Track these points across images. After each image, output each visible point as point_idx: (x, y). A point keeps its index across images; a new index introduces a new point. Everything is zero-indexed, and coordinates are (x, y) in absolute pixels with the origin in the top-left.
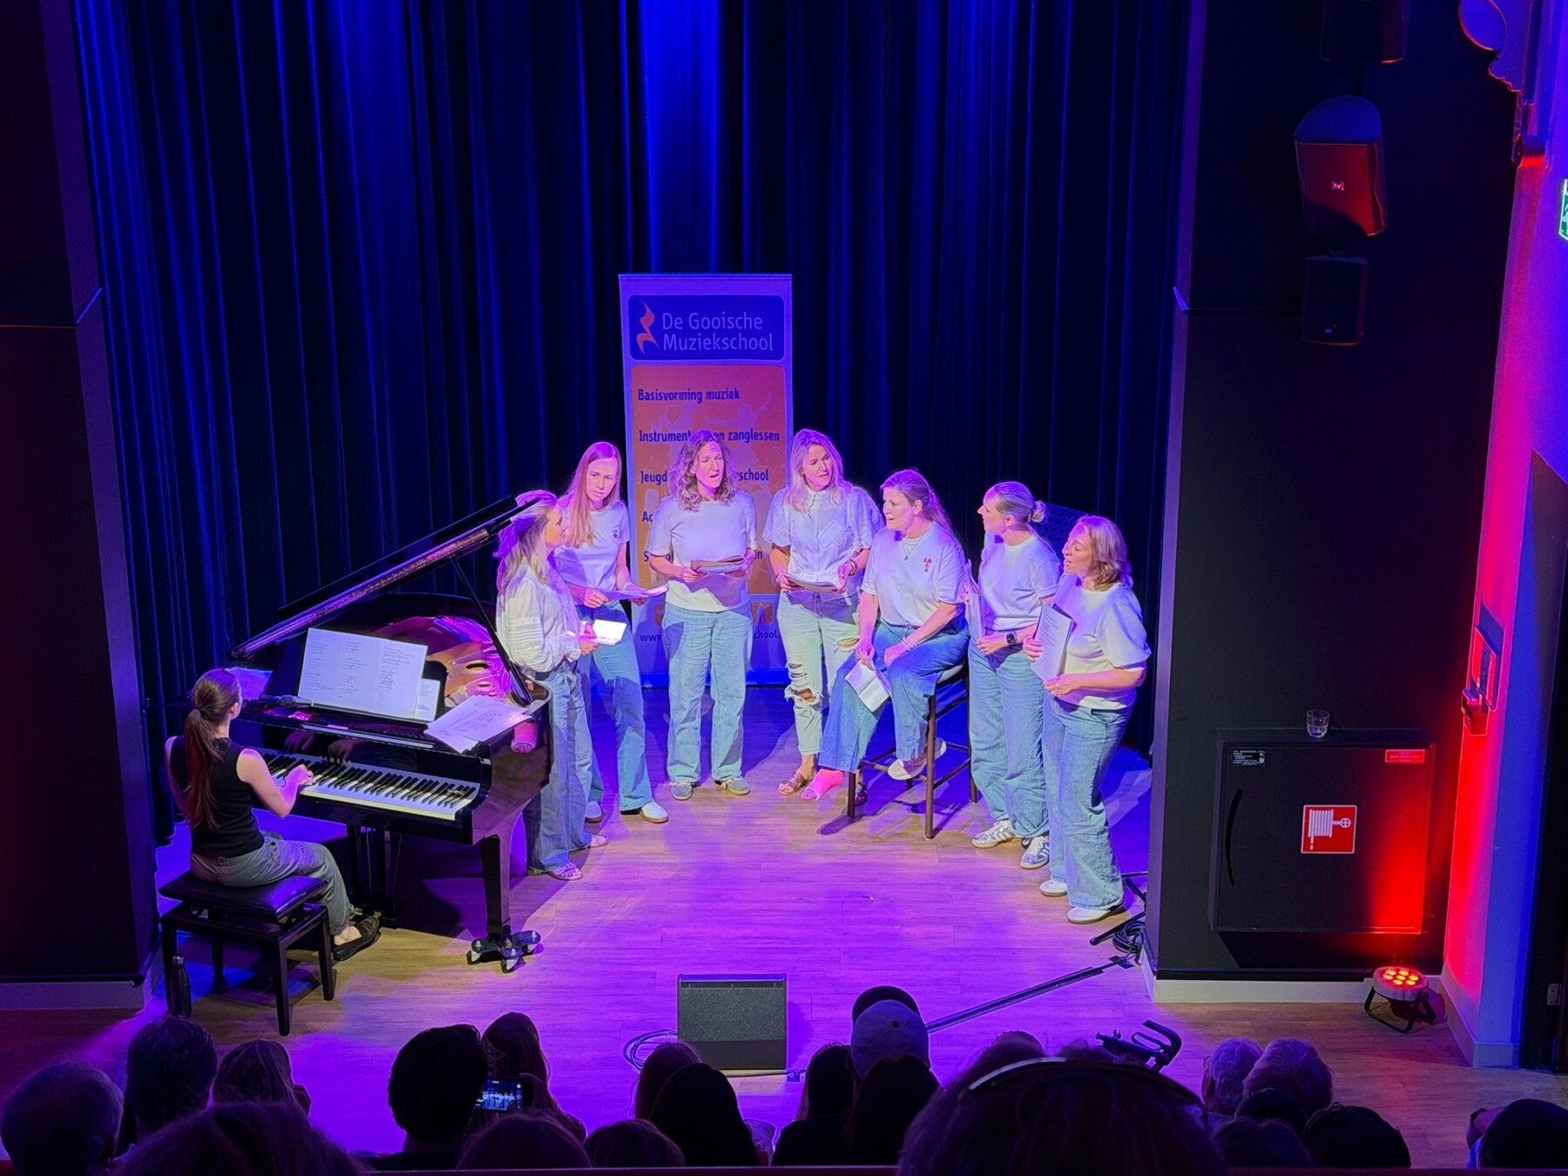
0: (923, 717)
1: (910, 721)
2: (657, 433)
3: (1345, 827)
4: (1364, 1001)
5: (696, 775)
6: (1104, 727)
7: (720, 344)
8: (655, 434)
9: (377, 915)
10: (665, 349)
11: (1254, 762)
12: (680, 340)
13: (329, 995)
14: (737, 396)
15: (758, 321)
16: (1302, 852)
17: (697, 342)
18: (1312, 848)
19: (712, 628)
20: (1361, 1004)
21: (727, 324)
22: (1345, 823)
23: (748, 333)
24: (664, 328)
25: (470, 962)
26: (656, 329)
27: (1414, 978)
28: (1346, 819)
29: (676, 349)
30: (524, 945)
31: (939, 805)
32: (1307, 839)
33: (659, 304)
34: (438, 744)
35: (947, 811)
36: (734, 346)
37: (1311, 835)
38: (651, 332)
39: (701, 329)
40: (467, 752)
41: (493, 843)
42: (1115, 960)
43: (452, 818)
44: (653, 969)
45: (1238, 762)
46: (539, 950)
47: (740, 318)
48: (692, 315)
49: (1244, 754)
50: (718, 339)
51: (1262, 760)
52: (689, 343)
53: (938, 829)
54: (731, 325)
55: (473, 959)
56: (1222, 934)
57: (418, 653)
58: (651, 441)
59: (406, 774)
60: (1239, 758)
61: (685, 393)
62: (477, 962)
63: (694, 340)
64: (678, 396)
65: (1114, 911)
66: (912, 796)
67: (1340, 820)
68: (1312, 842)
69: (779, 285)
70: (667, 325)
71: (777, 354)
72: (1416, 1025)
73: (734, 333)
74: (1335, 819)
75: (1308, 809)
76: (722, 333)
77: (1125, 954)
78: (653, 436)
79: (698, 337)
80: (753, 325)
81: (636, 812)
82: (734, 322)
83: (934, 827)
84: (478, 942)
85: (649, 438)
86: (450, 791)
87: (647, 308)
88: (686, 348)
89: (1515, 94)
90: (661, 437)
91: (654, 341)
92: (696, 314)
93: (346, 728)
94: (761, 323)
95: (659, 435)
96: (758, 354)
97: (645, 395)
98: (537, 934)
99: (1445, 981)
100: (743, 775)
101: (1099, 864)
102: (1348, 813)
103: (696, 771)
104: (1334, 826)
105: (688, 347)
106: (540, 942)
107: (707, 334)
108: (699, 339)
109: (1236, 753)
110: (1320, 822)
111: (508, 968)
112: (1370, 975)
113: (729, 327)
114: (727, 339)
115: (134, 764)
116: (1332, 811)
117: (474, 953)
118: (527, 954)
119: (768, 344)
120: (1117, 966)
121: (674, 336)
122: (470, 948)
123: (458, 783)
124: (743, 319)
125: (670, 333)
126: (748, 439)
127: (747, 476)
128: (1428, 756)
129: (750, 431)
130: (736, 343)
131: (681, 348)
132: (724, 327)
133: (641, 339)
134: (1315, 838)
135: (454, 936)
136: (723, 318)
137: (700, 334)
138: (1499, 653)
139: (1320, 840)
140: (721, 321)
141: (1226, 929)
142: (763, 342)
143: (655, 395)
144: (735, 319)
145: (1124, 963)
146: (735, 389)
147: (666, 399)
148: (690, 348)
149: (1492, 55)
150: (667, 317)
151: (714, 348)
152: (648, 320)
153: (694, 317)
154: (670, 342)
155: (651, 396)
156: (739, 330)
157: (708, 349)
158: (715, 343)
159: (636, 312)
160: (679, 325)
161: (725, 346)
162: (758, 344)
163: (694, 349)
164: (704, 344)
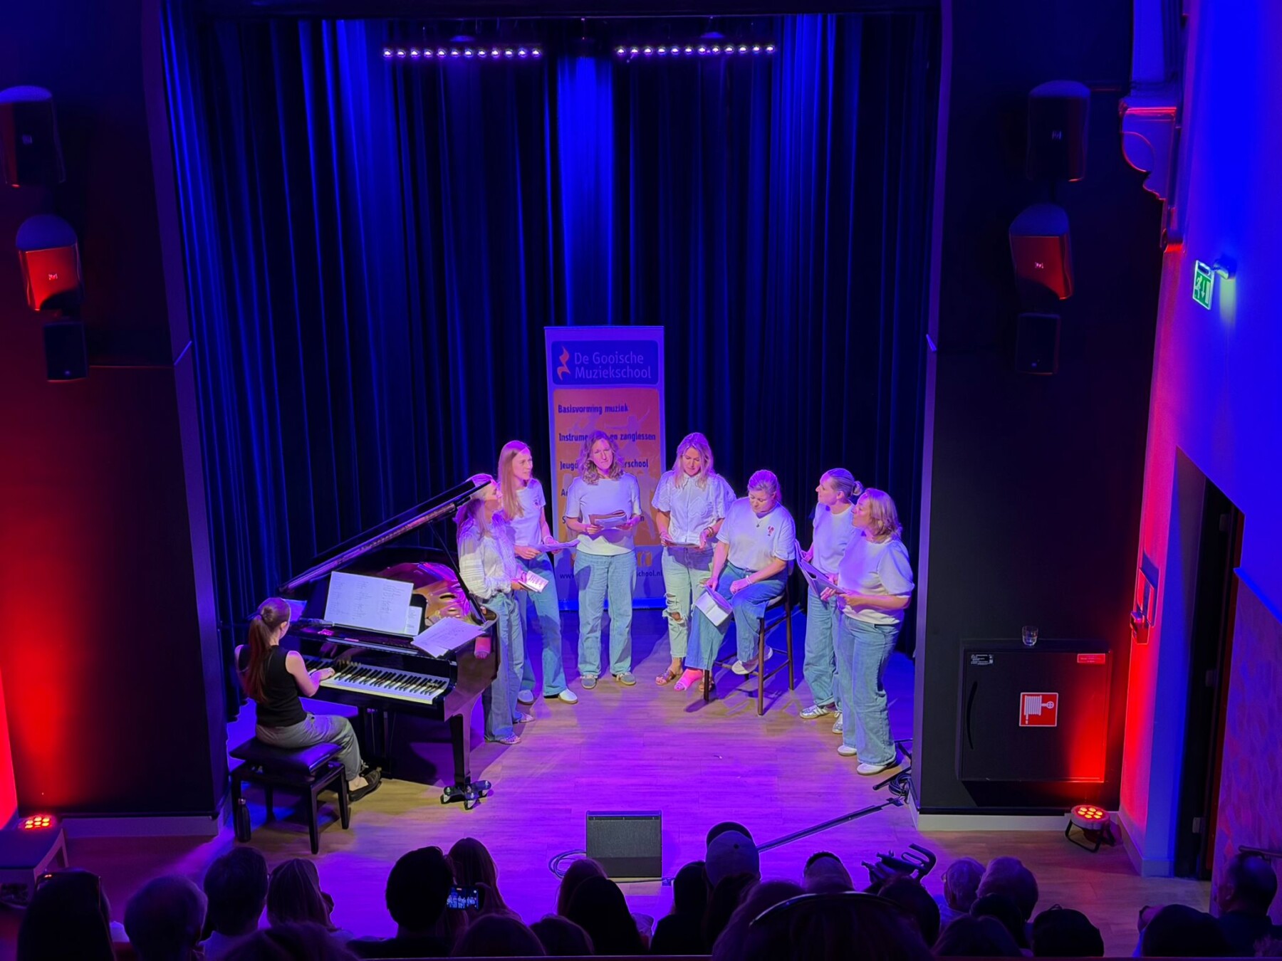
0: (756, 632)
1: (747, 635)
3: (1050, 708)
4: (1065, 829)
5: (598, 671)
6: (883, 636)
7: (615, 374)
8: (570, 436)
9: (379, 769)
10: (576, 377)
11: (985, 663)
12: (587, 371)
13: (345, 826)
14: (626, 410)
15: (640, 359)
16: (1020, 725)
17: (598, 373)
18: (1027, 722)
19: (608, 568)
20: (1062, 832)
21: (619, 360)
22: (1050, 705)
23: (633, 366)
24: (576, 363)
25: (443, 802)
26: (570, 364)
27: (1100, 814)
28: (1050, 702)
29: (584, 377)
30: (479, 790)
31: (767, 691)
32: (1024, 717)
33: (573, 347)
34: (421, 651)
35: (773, 696)
36: (624, 375)
37: (1027, 714)
38: (567, 366)
39: (601, 364)
40: (440, 657)
41: (459, 719)
42: (891, 800)
43: (430, 702)
44: (568, 807)
45: (973, 663)
46: (491, 793)
47: (628, 356)
48: (595, 354)
49: (979, 657)
50: (613, 370)
51: (991, 662)
52: (593, 373)
53: (767, 709)
55: (445, 801)
56: (964, 783)
57: (407, 588)
59: (398, 672)
60: (975, 660)
61: (591, 408)
62: (448, 802)
63: (596, 371)
65: (889, 766)
66: (748, 686)
67: (1046, 703)
68: (1027, 718)
69: (656, 333)
70: (578, 360)
71: (652, 381)
72: (1101, 846)
73: (624, 366)
74: (1043, 702)
75: (1024, 696)
76: (615, 366)
77: (897, 797)
78: (568, 437)
79: (600, 369)
80: (637, 361)
81: (556, 696)
82: (624, 359)
83: (764, 707)
84: (448, 788)
85: (566, 439)
86: (429, 684)
87: (564, 350)
88: (591, 377)
89: (1162, 202)
90: (573, 438)
91: (568, 371)
92: (598, 353)
93: (357, 641)
94: (642, 359)
95: (572, 436)
96: (641, 381)
97: (562, 409)
98: (489, 783)
99: (1123, 815)
100: (631, 671)
101: (881, 733)
102: (1052, 699)
103: (598, 668)
104: (1042, 708)
105: (593, 375)
106: (491, 788)
107: (606, 367)
109: (973, 656)
110: (1032, 705)
111: (469, 806)
112: (1069, 812)
113: (621, 362)
114: (619, 370)
115: (212, 665)
116: (1041, 697)
117: (445, 796)
118: (482, 796)
120: (892, 805)
121: (583, 368)
122: (443, 793)
123: (434, 678)
124: (630, 356)
125: (580, 366)
126: (634, 438)
127: (634, 464)
128: (1107, 658)
129: (635, 433)
130: (625, 373)
131: (587, 377)
132: (617, 362)
133: (560, 371)
134: (1030, 716)
135: (431, 783)
136: (616, 356)
137: (600, 367)
138: (1156, 587)
139: (1033, 718)
140: (615, 358)
141: (967, 779)
142: (644, 373)
143: (570, 409)
144: (625, 357)
145: (897, 803)
148: (594, 377)
149: (1146, 174)
150: (578, 356)
151: (610, 377)
152: (564, 357)
153: (596, 356)
154: (580, 373)
155: (567, 410)
156: (628, 364)
157: (606, 377)
158: (611, 373)
159: (556, 352)
160: (586, 361)
161: (618, 375)
162: (641, 374)
163: (597, 377)
164: (604, 374)
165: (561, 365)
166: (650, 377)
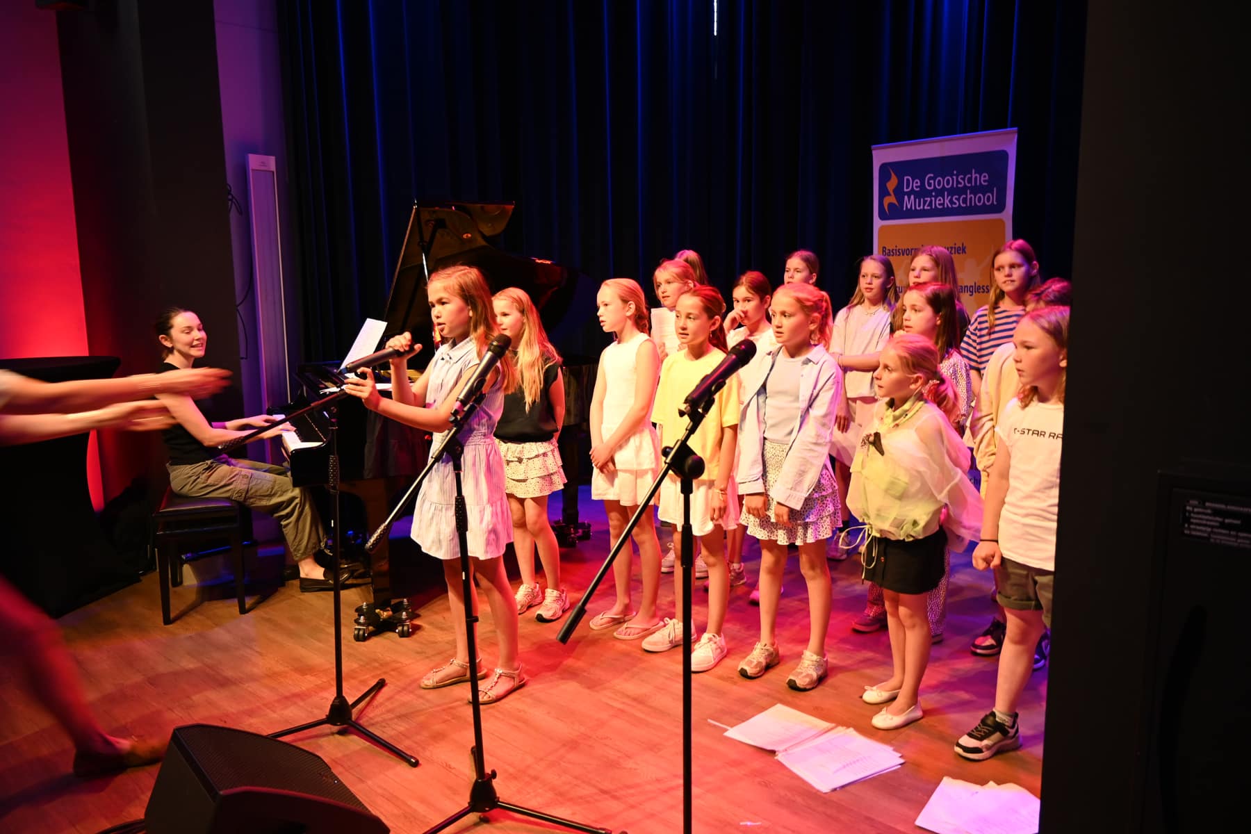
7: (951, 202)
10: (905, 209)
12: (917, 200)
14: (964, 251)
15: (985, 177)
17: (931, 201)
21: (958, 182)
23: (975, 190)
24: (905, 190)
26: (899, 193)
29: (913, 208)
33: (901, 168)
36: (963, 203)
38: (894, 194)
39: (935, 189)
47: (969, 176)
48: (929, 176)
50: (949, 197)
52: (925, 202)
54: (961, 183)
60: (1202, 520)
63: (929, 199)
69: (1006, 142)
70: (907, 188)
71: (1000, 207)
73: (963, 191)
76: (952, 192)
79: (933, 196)
80: (980, 181)
82: (964, 180)
87: (893, 174)
88: (922, 207)
91: (896, 203)
92: (932, 175)
94: (987, 178)
96: (984, 209)
97: (887, 251)
105: (924, 206)
107: (940, 193)
113: (959, 186)
119: (992, 198)
121: (912, 197)
124: (972, 177)
125: (909, 194)
126: (972, 292)
129: (974, 285)
131: (918, 208)
132: (955, 186)
133: (887, 200)
136: (955, 177)
137: (934, 194)
140: (953, 179)
142: (989, 197)
143: (894, 251)
144: (965, 177)
146: (963, 245)
147: (903, 255)
150: (908, 180)
151: (946, 206)
152: (892, 184)
153: (930, 178)
155: (891, 253)
156: (969, 187)
157: (941, 207)
158: (947, 201)
159: (884, 178)
160: (916, 187)
161: (955, 204)
162: (984, 199)
163: (929, 208)
164: (937, 203)
165: (889, 195)
166: (995, 203)
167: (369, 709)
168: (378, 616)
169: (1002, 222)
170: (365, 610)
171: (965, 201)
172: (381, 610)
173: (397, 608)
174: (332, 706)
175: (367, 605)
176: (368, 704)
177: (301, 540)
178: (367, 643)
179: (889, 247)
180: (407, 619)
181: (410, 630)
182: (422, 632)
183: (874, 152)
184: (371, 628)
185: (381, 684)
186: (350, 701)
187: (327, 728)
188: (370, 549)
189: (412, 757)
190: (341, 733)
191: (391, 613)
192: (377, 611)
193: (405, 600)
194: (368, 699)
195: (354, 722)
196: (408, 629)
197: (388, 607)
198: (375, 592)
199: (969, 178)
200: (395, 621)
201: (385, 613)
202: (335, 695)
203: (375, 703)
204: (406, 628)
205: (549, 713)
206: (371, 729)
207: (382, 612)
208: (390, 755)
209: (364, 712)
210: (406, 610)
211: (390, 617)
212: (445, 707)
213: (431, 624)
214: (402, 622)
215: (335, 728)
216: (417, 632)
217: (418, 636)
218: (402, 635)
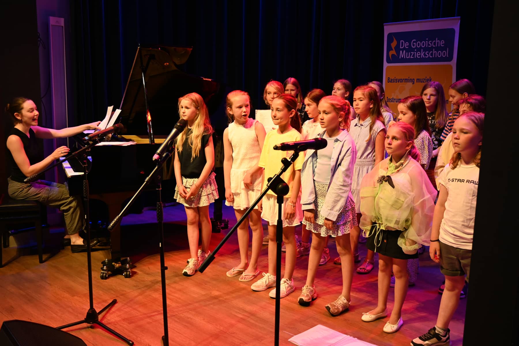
2: (394, 98)
7: (425, 55)
8: (393, 99)
10: (400, 58)
12: (407, 53)
15: (442, 43)
17: (414, 54)
21: (429, 45)
23: (438, 49)
24: (401, 48)
26: (397, 49)
29: (405, 58)
33: (399, 36)
36: (431, 56)
38: (395, 49)
39: (416, 48)
50: (424, 52)
52: (411, 54)
54: (430, 45)
58: (391, 102)
61: (407, 79)
63: (413, 53)
64: (404, 80)
70: (402, 46)
71: (450, 58)
73: (431, 49)
76: (425, 49)
78: (392, 100)
80: (440, 44)
85: (390, 101)
87: (395, 39)
88: (409, 57)
90: (395, 100)
91: (396, 54)
92: (415, 40)
94: (444, 43)
95: (394, 99)
96: (441, 59)
97: (390, 80)
105: (410, 57)
107: (419, 50)
108: (415, 53)
113: (429, 46)
114: (428, 52)
119: (446, 54)
121: (404, 51)
124: (436, 42)
131: (407, 58)
132: (427, 46)
133: (391, 53)
136: (427, 42)
137: (416, 50)
142: (444, 53)
143: (394, 80)
144: (432, 42)
146: (430, 77)
147: (399, 82)
148: (411, 57)
150: (402, 42)
151: (422, 57)
152: (394, 44)
153: (414, 42)
154: (402, 54)
155: (393, 81)
156: (434, 48)
157: (419, 57)
158: (422, 54)
159: (390, 41)
160: (407, 46)
161: (427, 56)
162: (442, 54)
163: (413, 57)
164: (417, 55)
165: (393, 50)
166: (447, 56)
167: (108, 315)
168: (114, 266)
169: (451, 67)
170: (107, 263)
171: (432, 54)
172: (115, 263)
173: (124, 263)
174: (87, 313)
175: (108, 260)
176: (107, 312)
177: (73, 224)
178: (107, 280)
179: (392, 77)
180: (129, 268)
181: (131, 274)
182: (137, 276)
183: (385, 27)
184: (109, 272)
185: (114, 302)
186: (98, 311)
187: (85, 325)
188: (110, 229)
189: (130, 341)
190: (92, 327)
191: (120, 265)
192: (113, 263)
193: (128, 258)
194: (107, 309)
195: (99, 322)
196: (130, 273)
197: (119, 261)
198: (112, 253)
199: (434, 42)
200: (123, 269)
201: (117, 265)
202: (89, 308)
203: (111, 311)
204: (128, 273)
205: (204, 319)
206: (109, 326)
207: (116, 264)
208: (119, 340)
209: (105, 316)
210: (128, 263)
211: (120, 267)
212: (149, 315)
213: (141, 271)
214: (126, 270)
215: (89, 325)
216: (134, 275)
217: (135, 277)
218: (127, 276)
